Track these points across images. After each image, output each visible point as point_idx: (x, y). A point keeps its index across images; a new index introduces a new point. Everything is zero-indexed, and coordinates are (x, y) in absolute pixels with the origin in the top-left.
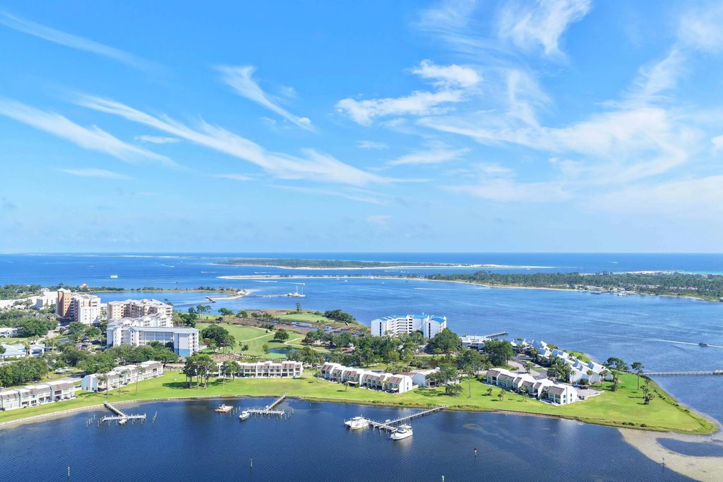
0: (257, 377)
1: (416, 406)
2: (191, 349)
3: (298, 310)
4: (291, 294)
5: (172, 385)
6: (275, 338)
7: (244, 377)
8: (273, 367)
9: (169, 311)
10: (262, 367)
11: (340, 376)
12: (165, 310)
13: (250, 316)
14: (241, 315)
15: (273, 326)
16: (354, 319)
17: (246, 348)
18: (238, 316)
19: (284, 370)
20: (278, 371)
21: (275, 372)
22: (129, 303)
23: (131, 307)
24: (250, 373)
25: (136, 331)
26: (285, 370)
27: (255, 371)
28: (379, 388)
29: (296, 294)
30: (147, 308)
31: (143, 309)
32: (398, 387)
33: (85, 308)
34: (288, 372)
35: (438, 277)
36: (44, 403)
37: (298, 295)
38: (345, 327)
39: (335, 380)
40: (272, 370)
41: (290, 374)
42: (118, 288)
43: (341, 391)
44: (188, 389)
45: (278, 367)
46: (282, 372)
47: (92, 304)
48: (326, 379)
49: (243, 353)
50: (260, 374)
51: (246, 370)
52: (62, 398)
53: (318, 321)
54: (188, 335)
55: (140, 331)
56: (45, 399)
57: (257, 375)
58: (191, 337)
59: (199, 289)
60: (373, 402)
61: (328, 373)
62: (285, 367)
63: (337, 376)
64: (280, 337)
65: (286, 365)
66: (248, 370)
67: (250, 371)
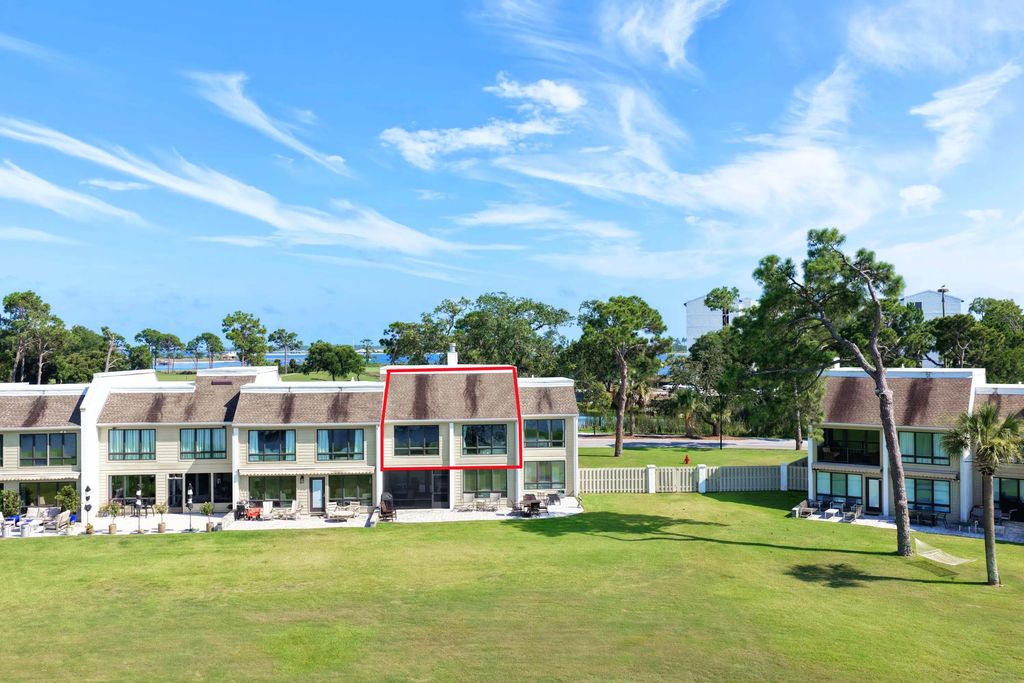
8: (288, 405)
19: (406, 437)
20: (341, 442)
21: (306, 459)
24: (8, 471)
26: (418, 436)
27: (68, 449)
34: (454, 456)
41: (481, 481)
45: (339, 402)
62: (421, 407)
64: (327, 365)
65: (423, 381)
67: (12, 454)
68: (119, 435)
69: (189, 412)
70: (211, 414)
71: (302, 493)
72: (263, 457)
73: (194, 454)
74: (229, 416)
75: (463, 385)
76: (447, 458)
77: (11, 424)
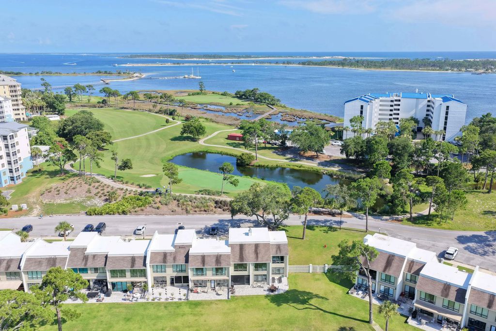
3: (201, 90)
4: (186, 76)
6: (182, 133)
8: (203, 258)
10: (164, 256)
13: (141, 97)
14: (130, 97)
15: (174, 111)
16: (278, 100)
18: (125, 98)
19: (238, 267)
20: (218, 268)
21: (210, 276)
24: (128, 279)
26: (240, 266)
27: (143, 273)
29: (192, 76)
34: (251, 272)
35: (309, 63)
37: (194, 77)
38: (271, 112)
40: (200, 271)
41: (259, 278)
45: (218, 258)
46: (232, 272)
50: (160, 282)
51: (114, 273)
53: (231, 104)
62: (241, 258)
63: (439, 302)
64: (191, 132)
65: (242, 247)
66: (122, 273)
67: (128, 274)
68: (155, 267)
69: (175, 259)
70: (181, 261)
71: (208, 284)
72: (197, 275)
73: (177, 272)
74: (187, 261)
75: (254, 248)
76: (249, 272)
77: (127, 267)
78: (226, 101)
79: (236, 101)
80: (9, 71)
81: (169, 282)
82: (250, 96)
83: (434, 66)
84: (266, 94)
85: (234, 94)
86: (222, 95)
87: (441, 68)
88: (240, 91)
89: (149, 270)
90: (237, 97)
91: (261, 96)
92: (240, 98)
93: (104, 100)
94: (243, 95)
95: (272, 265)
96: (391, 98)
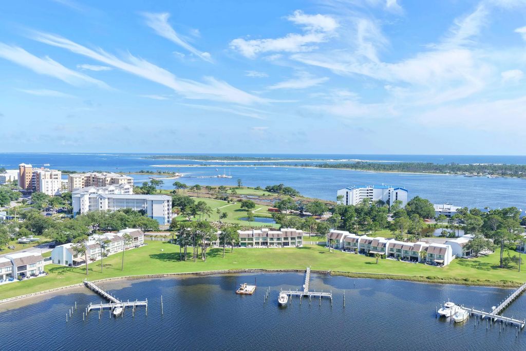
0: (255, 246)
1: (486, 283)
2: (166, 216)
3: (239, 186)
4: (220, 176)
5: (162, 257)
6: (242, 207)
7: (240, 246)
8: (273, 235)
9: (130, 183)
10: (259, 234)
11: (355, 245)
12: (126, 181)
15: (228, 197)
16: (298, 192)
17: (224, 216)
20: (278, 239)
21: (275, 241)
22: (89, 175)
23: (91, 179)
24: (247, 241)
25: (105, 198)
26: (286, 238)
27: (252, 239)
28: (414, 259)
29: (224, 176)
30: (109, 179)
31: (104, 180)
32: (443, 259)
33: (46, 180)
34: (290, 241)
36: (4, 283)
37: (226, 176)
39: (349, 250)
40: (272, 239)
41: (293, 243)
42: (71, 171)
43: (369, 263)
44: (182, 262)
45: (278, 235)
46: (283, 241)
47: (53, 177)
48: (337, 248)
49: (223, 220)
50: (257, 243)
51: (242, 239)
52: (28, 274)
53: (264, 195)
54: (163, 202)
55: (108, 199)
56: (4, 277)
57: (254, 244)
58: (166, 204)
59: (140, 172)
60: (428, 278)
61: (338, 241)
62: (286, 235)
63: (351, 244)
64: (247, 206)
65: (286, 232)
66: (245, 239)
67: (247, 240)
68: (256, 238)
71: (275, 244)
73: (263, 240)
74: (267, 236)
75: (291, 234)
77: (247, 237)
78: (260, 193)
79: (267, 193)
80: (66, 170)
81: (260, 244)
82: (277, 190)
83: (436, 169)
84: (289, 188)
85: (264, 189)
86: (255, 189)
87: (441, 171)
88: (270, 187)
89: (254, 239)
90: (267, 191)
91: (286, 189)
92: (270, 191)
93: (174, 191)
94: (271, 189)
95: (297, 240)
96: (367, 188)
